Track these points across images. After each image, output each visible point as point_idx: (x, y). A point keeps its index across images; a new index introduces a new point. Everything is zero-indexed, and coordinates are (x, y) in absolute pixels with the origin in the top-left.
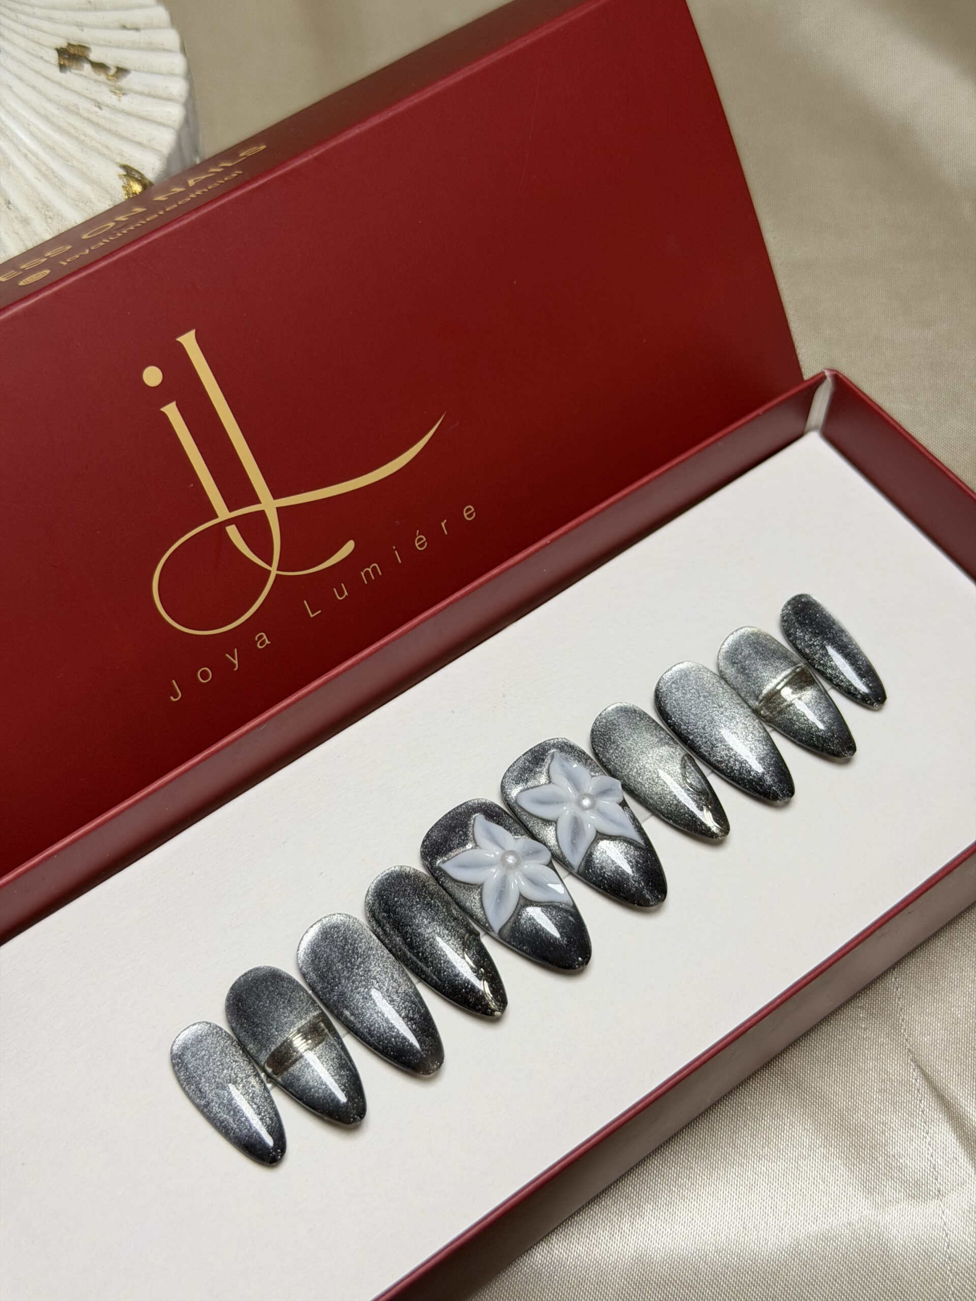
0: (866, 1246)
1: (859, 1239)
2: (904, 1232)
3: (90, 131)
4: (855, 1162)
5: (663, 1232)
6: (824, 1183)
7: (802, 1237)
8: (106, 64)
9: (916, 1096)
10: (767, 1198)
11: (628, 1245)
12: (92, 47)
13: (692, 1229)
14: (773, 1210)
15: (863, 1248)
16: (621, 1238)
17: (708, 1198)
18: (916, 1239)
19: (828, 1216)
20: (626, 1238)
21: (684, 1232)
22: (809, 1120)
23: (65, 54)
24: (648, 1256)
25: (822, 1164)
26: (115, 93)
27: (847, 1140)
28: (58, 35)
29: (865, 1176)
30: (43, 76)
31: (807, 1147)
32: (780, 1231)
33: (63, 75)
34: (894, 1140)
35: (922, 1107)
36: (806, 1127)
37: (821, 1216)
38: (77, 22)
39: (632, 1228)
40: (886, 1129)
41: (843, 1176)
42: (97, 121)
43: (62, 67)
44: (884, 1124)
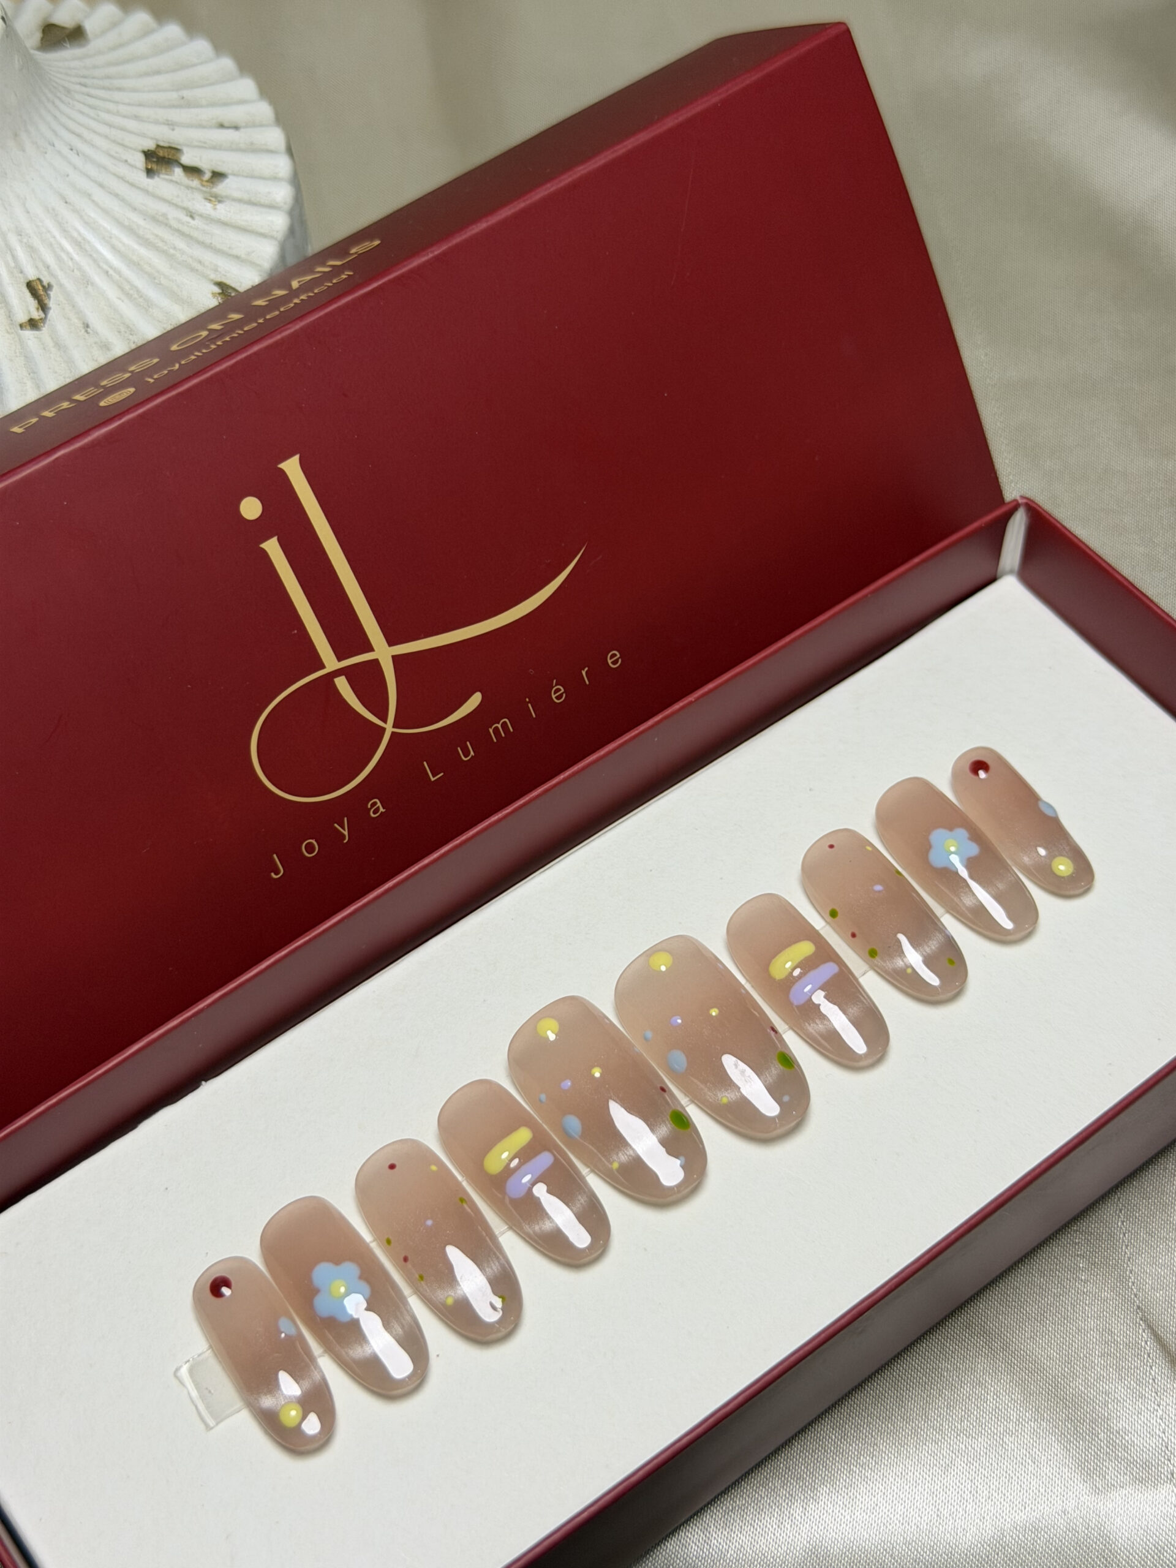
0: (1084, 1538)
1: (1076, 1531)
2: (1129, 1523)
3: (181, 244)
4: (1072, 1439)
5: (841, 1520)
6: (1034, 1463)
7: (1007, 1528)
8: (200, 167)
9: (1145, 1361)
10: (965, 1481)
11: (799, 1534)
12: (185, 149)
13: (876, 1516)
14: (973, 1495)
15: (1080, 1541)
16: (791, 1526)
17: (895, 1479)
18: (1144, 1531)
19: (1038, 1503)
20: (797, 1526)
21: (866, 1520)
22: (1017, 1389)
23: (153, 157)
24: (823, 1548)
25: (1031, 1441)
26: (210, 200)
27: (1063, 1412)
28: (143, 135)
29: (1083, 1456)
30: (128, 182)
31: (1014, 1420)
32: (981, 1520)
33: (149, 181)
34: (1118, 1413)
35: (1153, 1373)
36: (1013, 1396)
37: (1030, 1502)
38: (167, 120)
39: (805, 1514)
40: (1110, 1401)
41: (1057, 1455)
42: (188, 233)
43: (150, 172)
44: (1107, 1394)
